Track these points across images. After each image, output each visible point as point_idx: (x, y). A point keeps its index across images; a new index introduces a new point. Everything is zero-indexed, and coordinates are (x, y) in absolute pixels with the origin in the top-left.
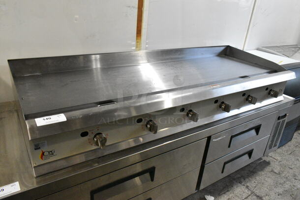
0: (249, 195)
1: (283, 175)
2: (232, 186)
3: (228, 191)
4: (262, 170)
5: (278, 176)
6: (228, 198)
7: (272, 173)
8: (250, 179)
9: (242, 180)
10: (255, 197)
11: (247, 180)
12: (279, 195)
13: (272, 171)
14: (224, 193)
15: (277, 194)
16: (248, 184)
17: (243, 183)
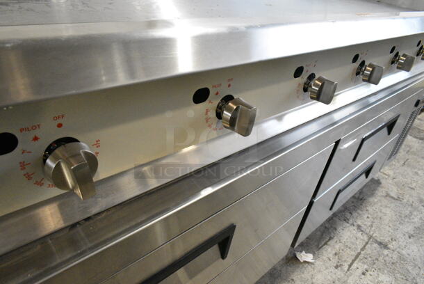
0: (367, 243)
1: (405, 200)
2: (336, 229)
3: (331, 239)
4: (372, 195)
5: (398, 203)
6: (334, 252)
7: (388, 198)
8: (360, 212)
9: (348, 215)
10: (375, 245)
11: (355, 214)
12: (410, 238)
13: (388, 195)
14: (326, 244)
15: (407, 236)
16: (359, 222)
17: (351, 221)
